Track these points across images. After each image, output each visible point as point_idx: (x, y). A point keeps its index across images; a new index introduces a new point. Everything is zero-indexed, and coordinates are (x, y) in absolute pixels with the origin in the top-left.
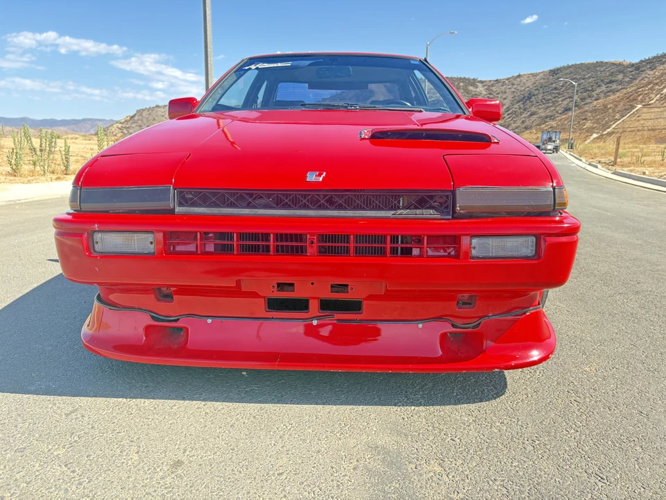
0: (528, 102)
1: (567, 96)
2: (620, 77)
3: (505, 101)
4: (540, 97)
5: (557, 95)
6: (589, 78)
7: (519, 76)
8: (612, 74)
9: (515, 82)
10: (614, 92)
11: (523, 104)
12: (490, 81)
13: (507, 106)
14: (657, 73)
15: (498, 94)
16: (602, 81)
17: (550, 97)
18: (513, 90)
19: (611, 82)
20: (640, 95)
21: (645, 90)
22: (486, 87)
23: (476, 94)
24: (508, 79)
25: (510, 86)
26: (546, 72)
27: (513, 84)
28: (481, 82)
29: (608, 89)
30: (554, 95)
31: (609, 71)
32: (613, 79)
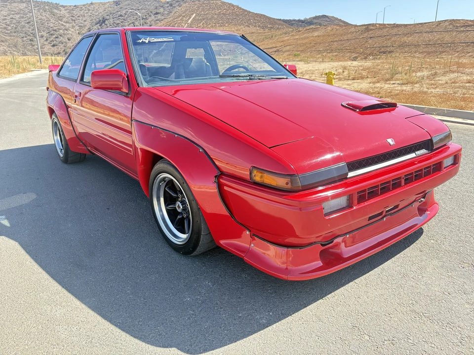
0: (103, 24)
1: (131, 22)
2: (162, 10)
3: (86, 23)
4: (111, 20)
5: (123, 20)
6: (142, 9)
7: (92, 4)
8: (156, 8)
9: (90, 8)
10: (160, 20)
11: (100, 26)
12: (70, 6)
13: (88, 27)
14: (183, 9)
15: (78, 17)
16: (151, 12)
17: (118, 22)
18: (90, 14)
19: (157, 13)
20: (176, 24)
21: (178, 20)
22: (68, 11)
23: (61, 17)
24: (84, 5)
25: (87, 11)
26: (111, 2)
27: (89, 10)
28: (64, 7)
29: (156, 19)
30: (121, 21)
31: (153, 5)
32: (158, 11)
